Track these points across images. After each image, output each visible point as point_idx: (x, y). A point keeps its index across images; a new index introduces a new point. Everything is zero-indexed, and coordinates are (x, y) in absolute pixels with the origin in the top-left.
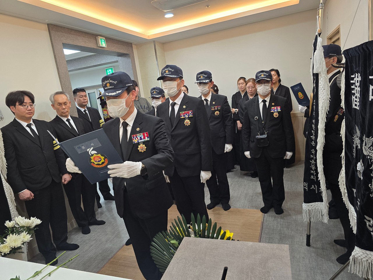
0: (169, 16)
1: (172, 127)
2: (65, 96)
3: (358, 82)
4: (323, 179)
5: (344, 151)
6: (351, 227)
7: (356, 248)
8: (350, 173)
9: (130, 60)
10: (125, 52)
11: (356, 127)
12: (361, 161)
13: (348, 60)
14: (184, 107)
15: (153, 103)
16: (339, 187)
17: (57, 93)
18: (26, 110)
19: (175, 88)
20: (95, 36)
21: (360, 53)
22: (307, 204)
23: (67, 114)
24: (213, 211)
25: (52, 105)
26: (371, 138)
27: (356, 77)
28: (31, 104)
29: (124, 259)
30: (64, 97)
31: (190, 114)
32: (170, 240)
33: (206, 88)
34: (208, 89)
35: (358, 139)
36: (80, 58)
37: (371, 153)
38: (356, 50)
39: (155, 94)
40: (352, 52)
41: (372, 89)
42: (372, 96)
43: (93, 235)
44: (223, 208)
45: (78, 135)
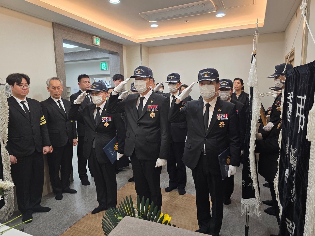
0: (154, 26)
2: (59, 82)
3: (291, 99)
4: (255, 178)
5: (279, 157)
8: (282, 177)
9: (119, 57)
10: (115, 51)
11: (288, 137)
12: (288, 168)
14: (152, 101)
16: (274, 188)
17: (53, 79)
18: (22, 89)
19: (145, 86)
20: (91, 36)
21: (294, 74)
22: (245, 199)
23: (59, 96)
25: (47, 88)
26: (295, 149)
27: (291, 95)
28: (26, 85)
32: (118, 216)
33: (175, 88)
34: (176, 89)
35: (288, 148)
36: (80, 52)
37: (294, 162)
39: (134, 88)
41: (299, 107)
42: (298, 113)
43: (64, 201)
44: (179, 192)
45: (66, 114)
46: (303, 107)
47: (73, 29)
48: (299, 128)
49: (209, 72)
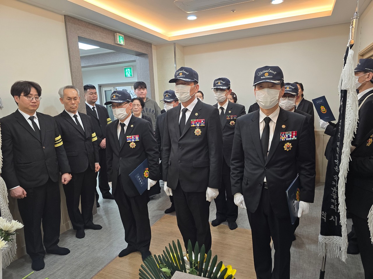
0: (192, 18)
1: (181, 135)
2: (76, 91)
4: (344, 212)
9: (148, 60)
10: (143, 52)
14: (196, 114)
17: (68, 87)
18: (31, 102)
19: (188, 92)
20: (113, 33)
22: (324, 236)
23: (75, 109)
25: (60, 99)
28: (36, 96)
29: (115, 273)
30: (74, 92)
31: (202, 123)
32: (162, 267)
33: (223, 95)
39: (167, 98)
43: (87, 240)
44: (229, 226)
45: (85, 133)
47: (90, 23)
49: (270, 71)
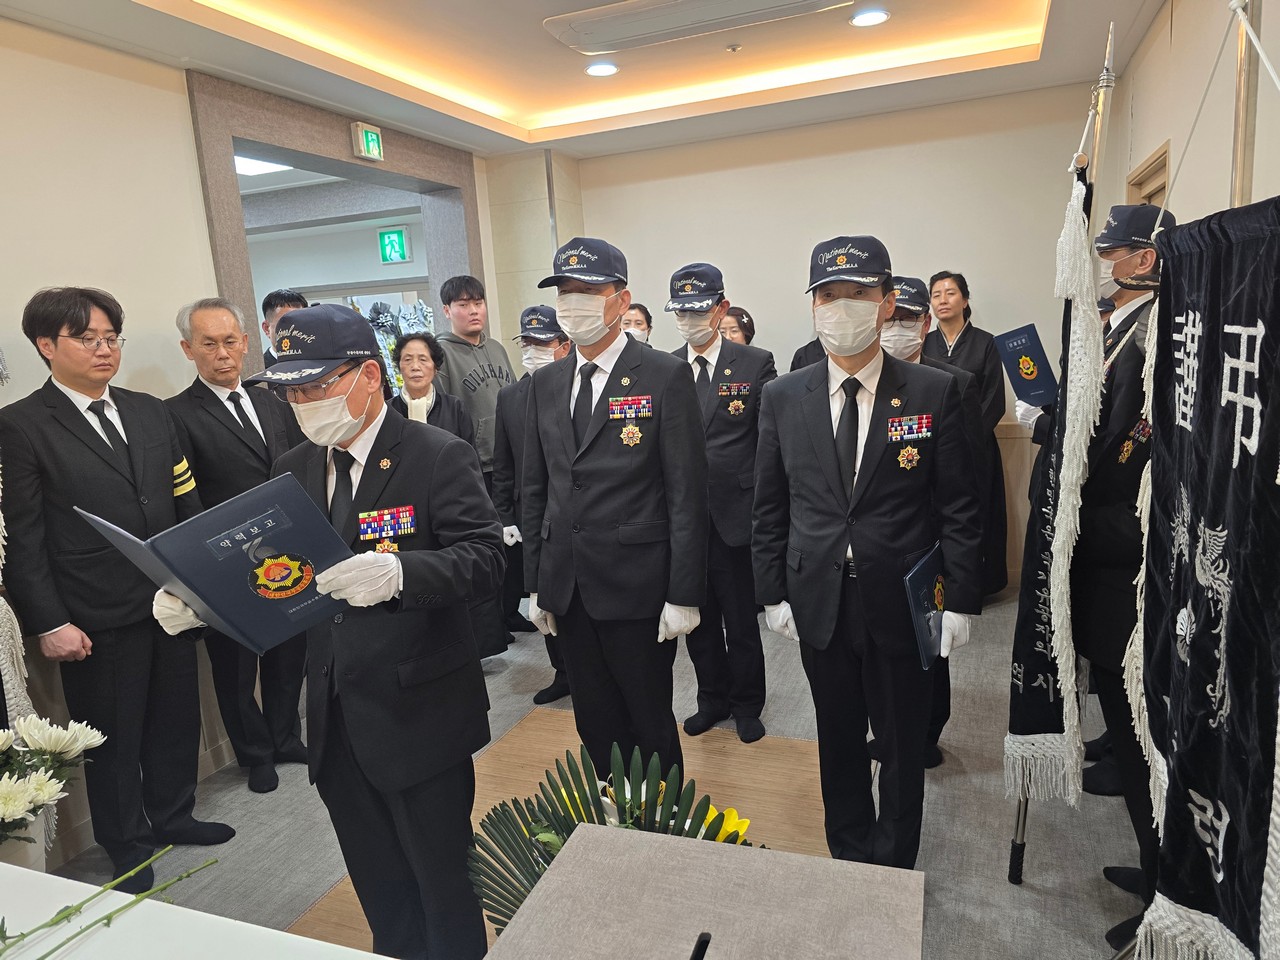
0: (602, 70)
1: (578, 446)
2: (231, 316)
3: (1193, 341)
4: (1068, 655)
5: (1143, 567)
6: (1154, 826)
7: (1159, 897)
8: (1158, 644)
9: (462, 206)
10: (445, 181)
11: (1183, 490)
12: (1189, 604)
13: (1170, 263)
14: (626, 381)
15: (525, 357)
16: (1125, 687)
17: (204, 304)
18: (94, 354)
19: (599, 316)
20: (346, 121)
21: (1202, 244)
22: (1019, 737)
23: (232, 375)
24: (704, 741)
25: (182, 343)
26: (1221, 531)
27: (1190, 323)
28: (109, 335)
30: (225, 318)
32: (536, 831)
33: (703, 327)
34: (710, 330)
35: (1185, 530)
37: (1218, 579)
38: (1191, 234)
39: (535, 330)
40: (1180, 238)
41: (1232, 368)
42: (1230, 390)
43: (287, 795)
44: (738, 732)
45: (266, 449)
46: (1255, 367)
47: (270, 94)
48: (1237, 447)
49: (852, 250)
